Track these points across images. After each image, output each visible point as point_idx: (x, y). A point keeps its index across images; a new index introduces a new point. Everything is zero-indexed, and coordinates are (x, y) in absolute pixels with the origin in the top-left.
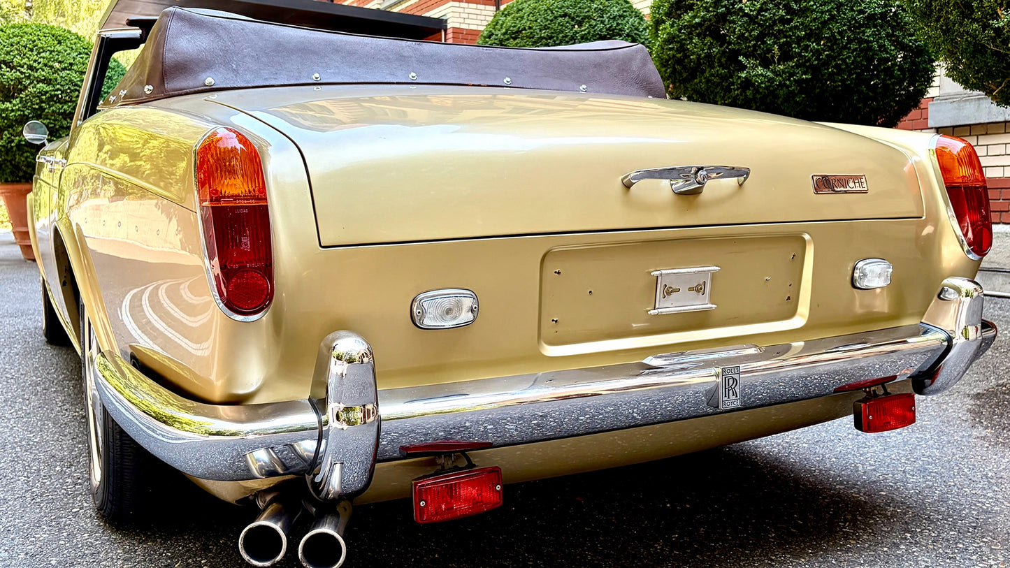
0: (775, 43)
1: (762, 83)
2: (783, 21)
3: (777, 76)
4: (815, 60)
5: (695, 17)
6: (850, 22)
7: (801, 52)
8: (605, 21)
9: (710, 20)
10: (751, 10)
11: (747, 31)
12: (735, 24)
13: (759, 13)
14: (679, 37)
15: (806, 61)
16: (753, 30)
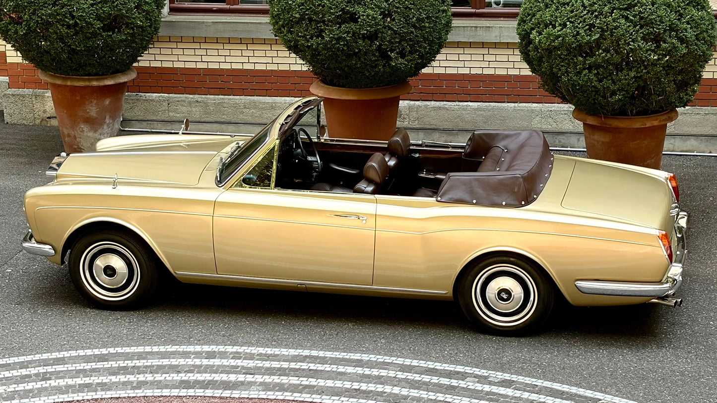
0: (407, 45)
1: (401, 67)
3: (409, 63)
7: (421, 50)
13: (399, 29)
16: (395, 38)
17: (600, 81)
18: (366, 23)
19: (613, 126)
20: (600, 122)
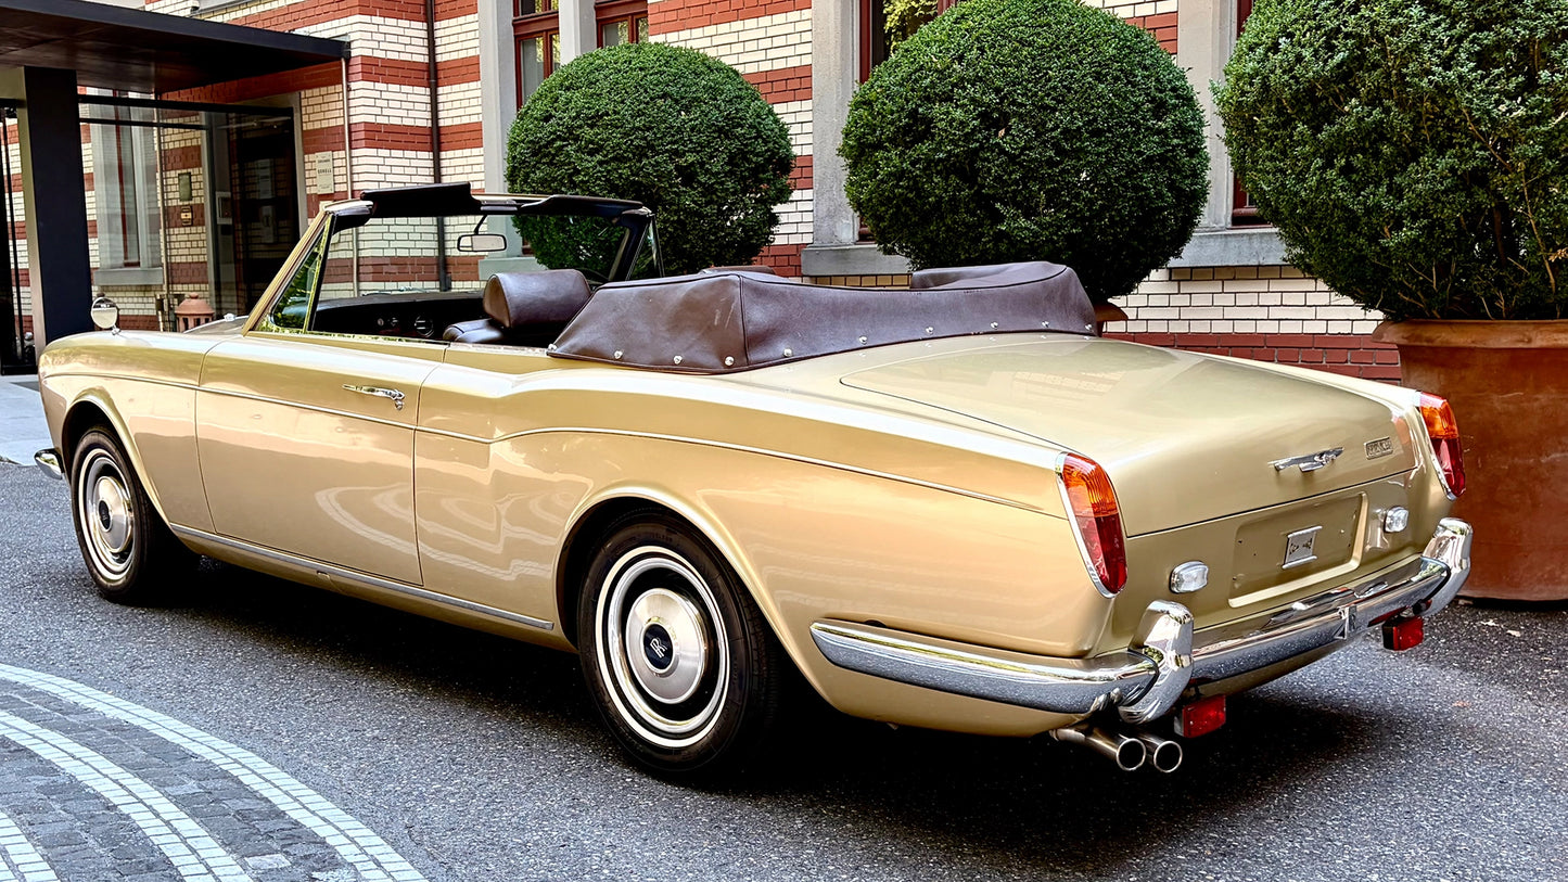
0: (1040, 189)
1: (1025, 238)
2: (1051, 163)
3: (1043, 229)
4: (1088, 210)
5: (936, 150)
6: (1127, 166)
7: (1070, 202)
8: (720, 105)
9: (957, 156)
10: (1012, 148)
11: (1006, 173)
12: (989, 163)
13: (1021, 153)
14: (912, 173)
15: (1077, 212)
16: (1014, 172)
17: (1358, 188)
18: (947, 137)
19: (1437, 343)
20: (1406, 335)
